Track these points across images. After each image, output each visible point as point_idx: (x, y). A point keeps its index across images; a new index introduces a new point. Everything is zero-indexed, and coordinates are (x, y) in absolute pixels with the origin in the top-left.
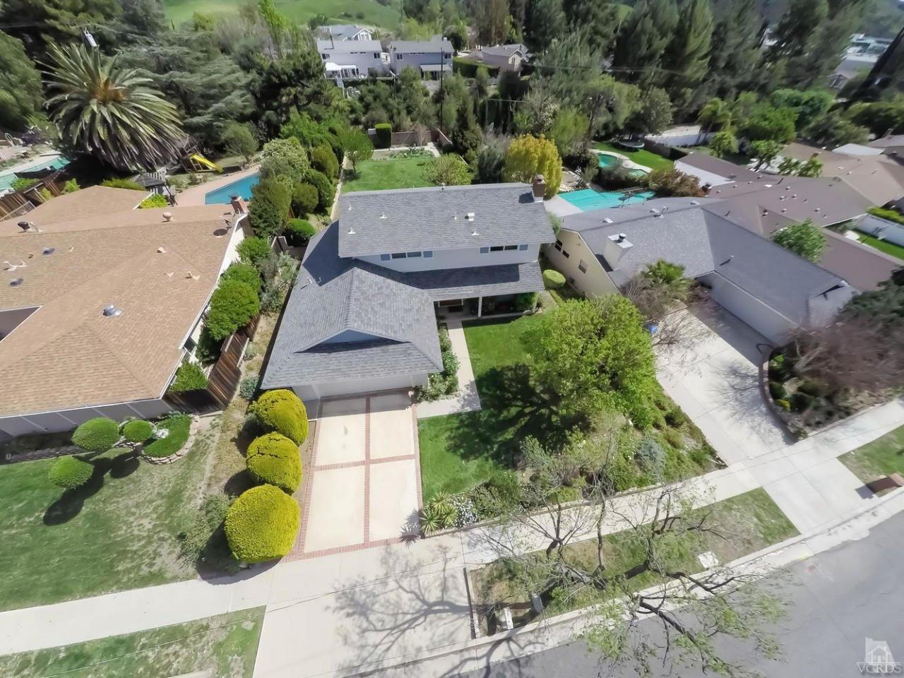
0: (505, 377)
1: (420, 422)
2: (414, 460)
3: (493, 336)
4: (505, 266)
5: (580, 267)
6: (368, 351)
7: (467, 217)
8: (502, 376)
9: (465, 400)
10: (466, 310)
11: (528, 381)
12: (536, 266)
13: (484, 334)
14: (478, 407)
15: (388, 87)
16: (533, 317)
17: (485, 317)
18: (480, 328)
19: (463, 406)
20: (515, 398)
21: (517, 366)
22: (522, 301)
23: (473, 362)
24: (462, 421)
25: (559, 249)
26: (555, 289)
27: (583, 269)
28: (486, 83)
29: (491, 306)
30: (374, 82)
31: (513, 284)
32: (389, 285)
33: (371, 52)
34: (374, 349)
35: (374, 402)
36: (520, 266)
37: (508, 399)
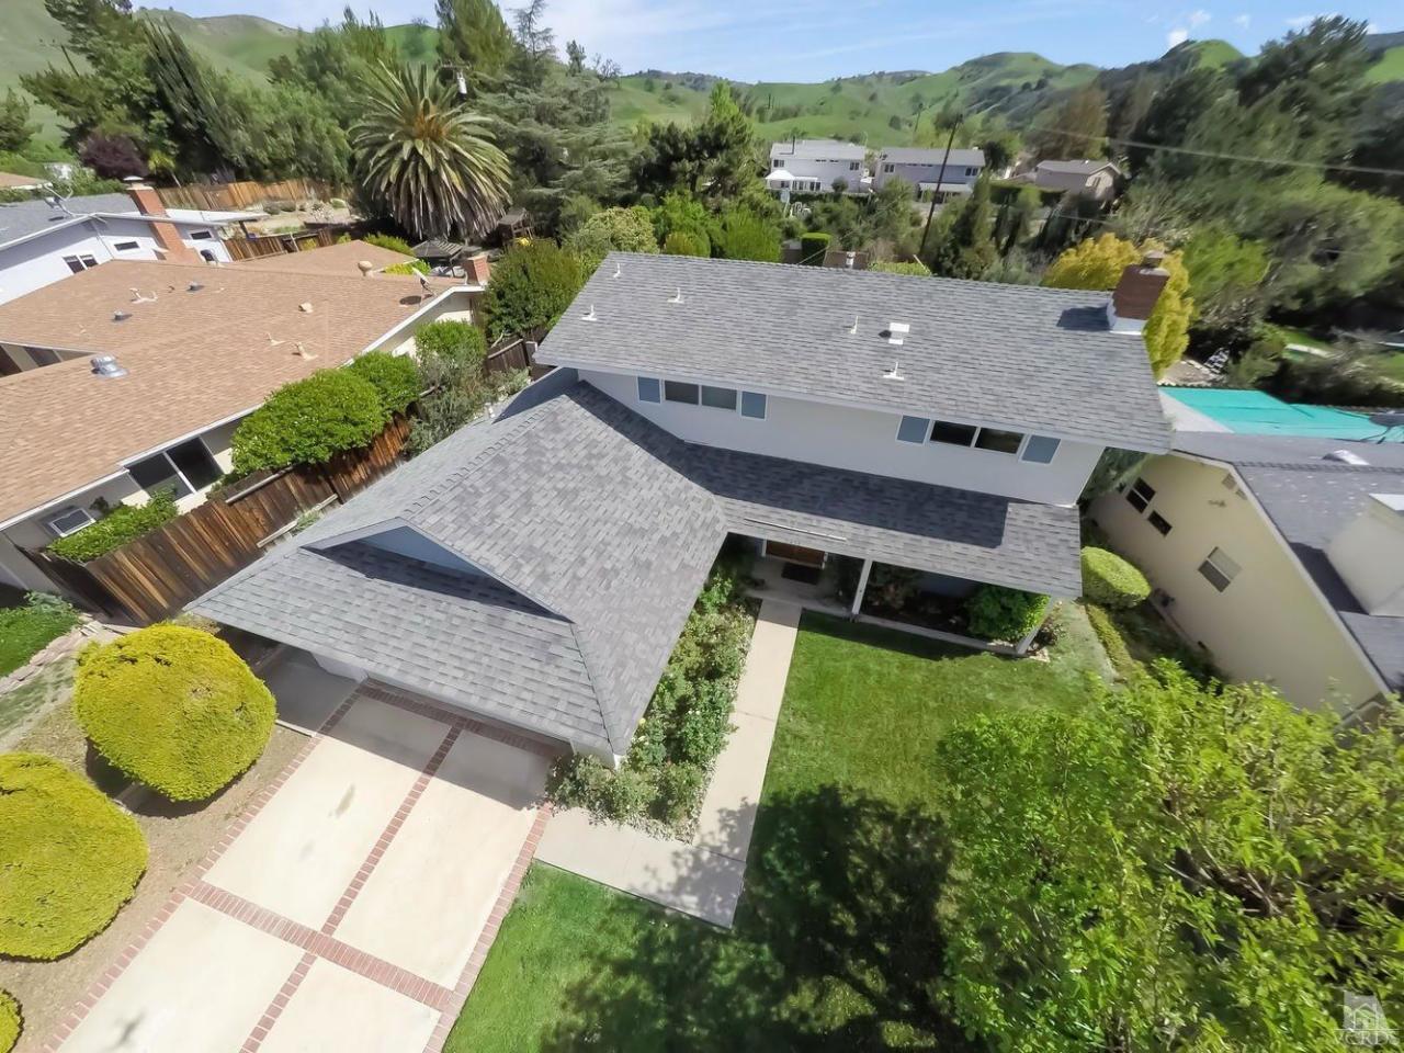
0: (859, 836)
1: (534, 874)
2: (436, 1015)
3: (871, 681)
4: (963, 494)
5: (1207, 569)
6: (455, 606)
7: (886, 334)
8: (849, 831)
9: (698, 864)
10: (826, 585)
11: (936, 894)
12: (1069, 518)
13: (849, 665)
14: (723, 913)
15: (856, 207)
16: (1017, 666)
17: (869, 619)
18: (845, 646)
19: (681, 885)
20: (862, 947)
21: (913, 811)
22: (992, 610)
23: (782, 738)
24: (647, 946)
25: (1141, 506)
26: (1107, 607)
27: (1214, 576)
28: (1030, 214)
29: (896, 597)
30: (836, 198)
31: (975, 551)
32: (628, 456)
33: (846, 161)
34: (474, 604)
35: (469, 747)
36: (1011, 508)
37: (838, 935)
